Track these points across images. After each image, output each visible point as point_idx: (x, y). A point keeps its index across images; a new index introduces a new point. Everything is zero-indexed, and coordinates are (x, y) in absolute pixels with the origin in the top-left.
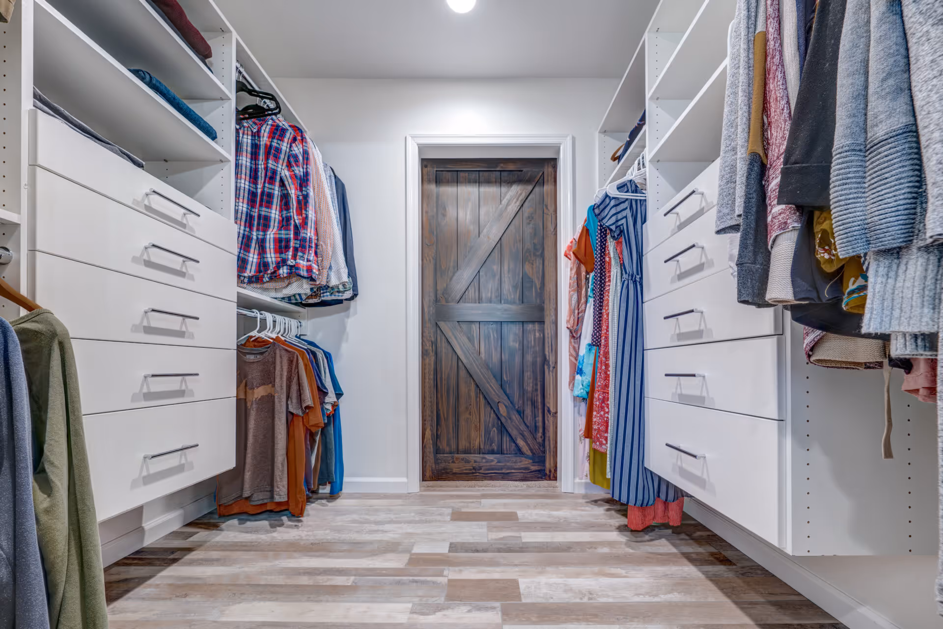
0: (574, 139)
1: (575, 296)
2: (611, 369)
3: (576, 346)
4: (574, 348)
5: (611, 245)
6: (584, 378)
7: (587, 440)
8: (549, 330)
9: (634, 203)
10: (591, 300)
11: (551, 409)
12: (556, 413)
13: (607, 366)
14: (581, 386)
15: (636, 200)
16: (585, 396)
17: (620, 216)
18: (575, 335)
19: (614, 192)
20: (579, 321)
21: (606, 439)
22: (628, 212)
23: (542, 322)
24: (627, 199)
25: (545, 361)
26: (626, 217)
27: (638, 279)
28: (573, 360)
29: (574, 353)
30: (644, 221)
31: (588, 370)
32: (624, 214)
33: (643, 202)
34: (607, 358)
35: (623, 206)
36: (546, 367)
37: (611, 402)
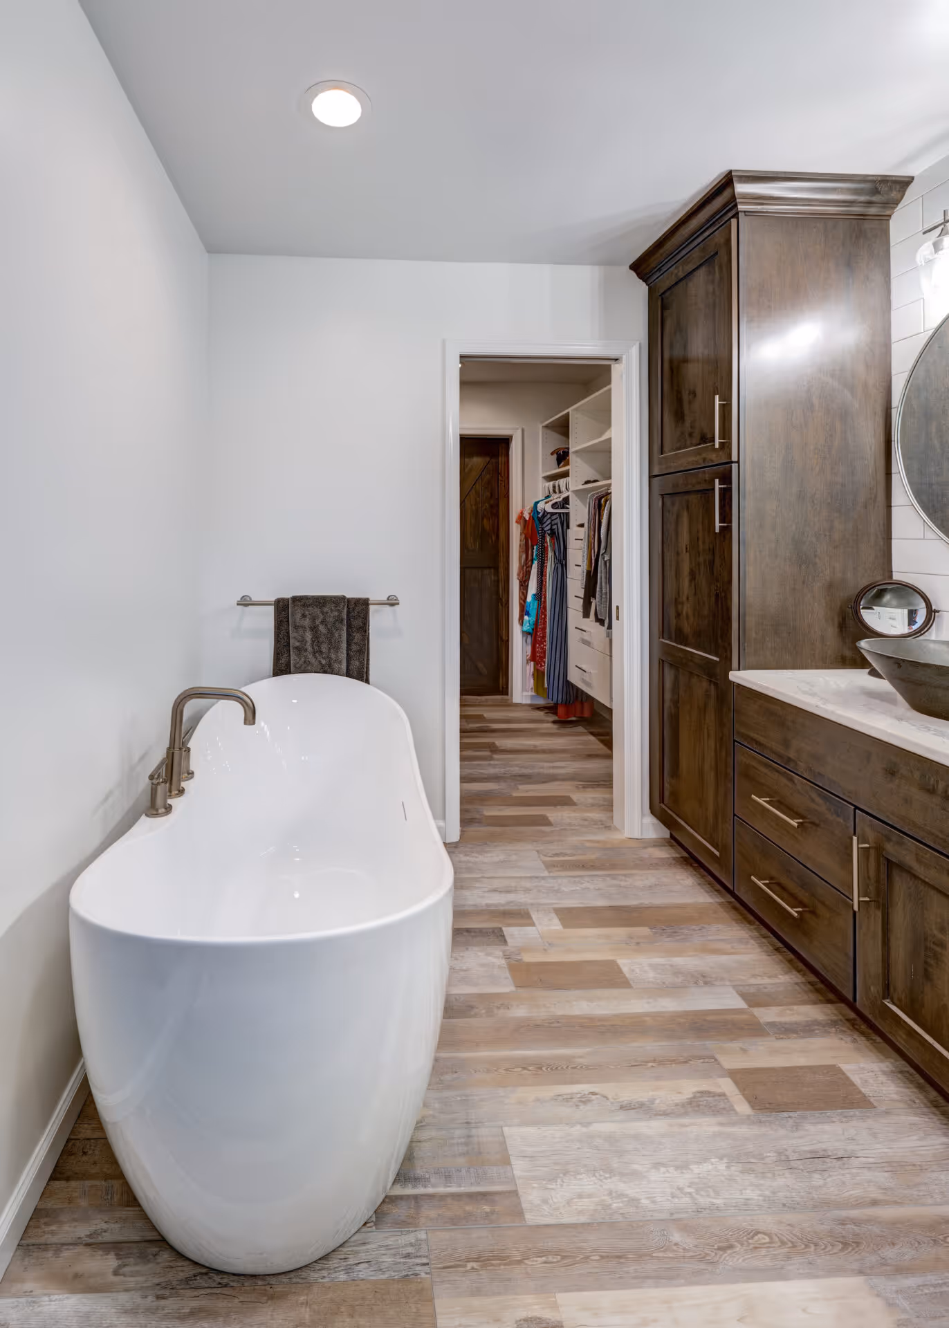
0: (523, 431)
1: (524, 556)
2: (548, 617)
3: (525, 592)
4: (523, 593)
5: (548, 539)
6: (530, 619)
7: (532, 663)
8: (502, 575)
9: (562, 515)
10: (535, 562)
11: (504, 638)
12: (508, 640)
13: (545, 616)
14: (528, 625)
15: (563, 513)
16: (531, 631)
17: (553, 523)
18: (524, 585)
19: (549, 509)
20: (528, 573)
21: (545, 663)
22: (558, 520)
23: (496, 569)
24: (556, 513)
25: (499, 599)
26: (557, 524)
27: (564, 563)
28: (522, 602)
29: (523, 597)
30: (568, 527)
31: (533, 612)
32: (556, 521)
33: (567, 514)
34: (546, 610)
35: (554, 517)
36: (500, 604)
37: (548, 639)
